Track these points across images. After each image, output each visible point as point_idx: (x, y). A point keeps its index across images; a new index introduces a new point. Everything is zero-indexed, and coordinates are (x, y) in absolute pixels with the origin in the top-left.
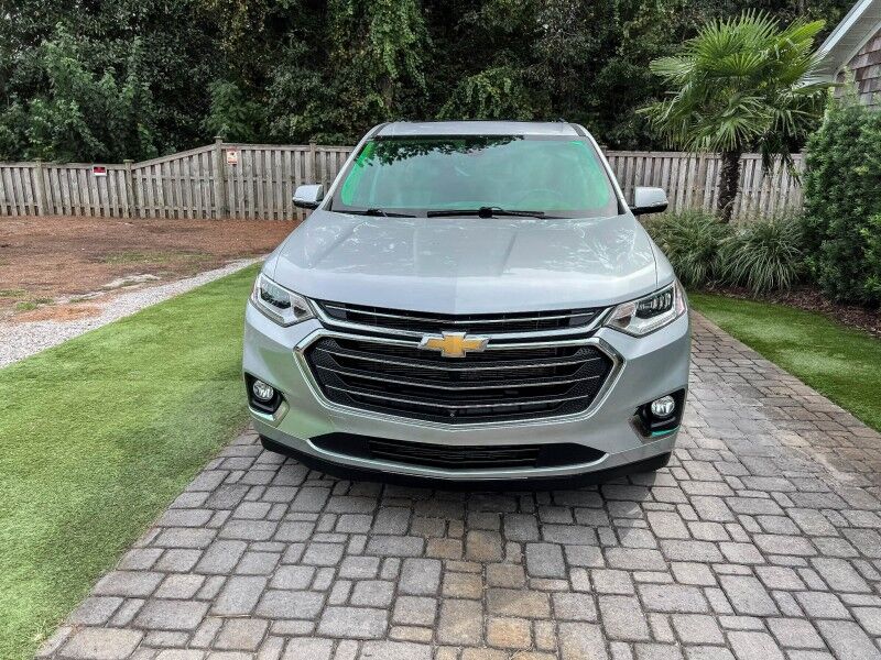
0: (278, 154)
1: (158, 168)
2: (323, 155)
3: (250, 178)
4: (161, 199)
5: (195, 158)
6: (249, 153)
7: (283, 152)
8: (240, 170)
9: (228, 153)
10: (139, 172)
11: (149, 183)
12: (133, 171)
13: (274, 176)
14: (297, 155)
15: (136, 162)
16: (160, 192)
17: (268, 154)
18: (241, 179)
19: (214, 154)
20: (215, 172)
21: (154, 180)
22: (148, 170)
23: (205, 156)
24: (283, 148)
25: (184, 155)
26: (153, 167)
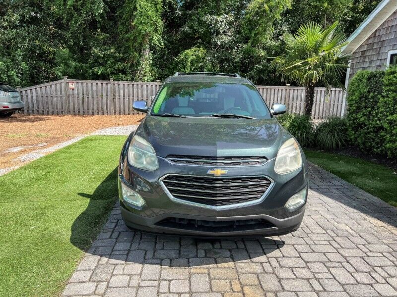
0: (94, 84)
1: (34, 91)
2: (116, 85)
3: (81, 96)
4: (35, 105)
5: (53, 86)
6: (80, 84)
7: (97, 84)
8: (76, 92)
9: (70, 84)
10: (24, 92)
11: (29, 97)
12: (21, 92)
13: (92, 95)
14: (104, 85)
15: (23, 87)
16: (35, 102)
17: (90, 85)
18: (77, 96)
19: (63, 84)
20: (63, 92)
21: (32, 96)
22: (29, 91)
23: (58, 85)
24: (97, 82)
25: (48, 84)
26: (31, 90)
